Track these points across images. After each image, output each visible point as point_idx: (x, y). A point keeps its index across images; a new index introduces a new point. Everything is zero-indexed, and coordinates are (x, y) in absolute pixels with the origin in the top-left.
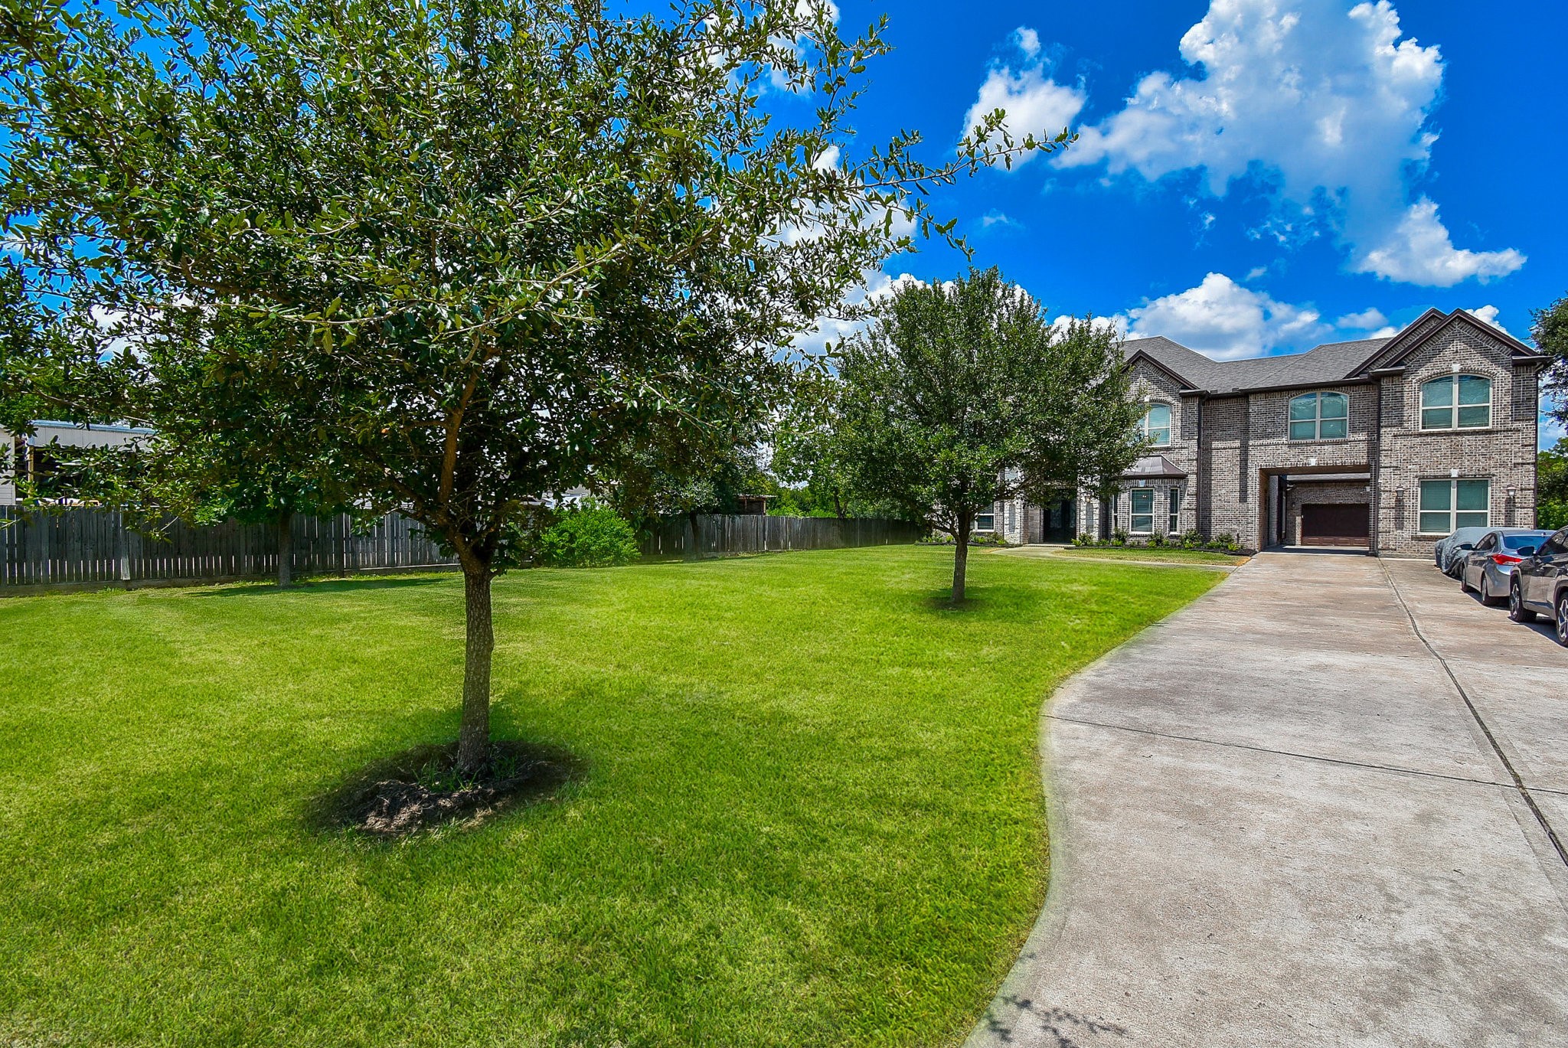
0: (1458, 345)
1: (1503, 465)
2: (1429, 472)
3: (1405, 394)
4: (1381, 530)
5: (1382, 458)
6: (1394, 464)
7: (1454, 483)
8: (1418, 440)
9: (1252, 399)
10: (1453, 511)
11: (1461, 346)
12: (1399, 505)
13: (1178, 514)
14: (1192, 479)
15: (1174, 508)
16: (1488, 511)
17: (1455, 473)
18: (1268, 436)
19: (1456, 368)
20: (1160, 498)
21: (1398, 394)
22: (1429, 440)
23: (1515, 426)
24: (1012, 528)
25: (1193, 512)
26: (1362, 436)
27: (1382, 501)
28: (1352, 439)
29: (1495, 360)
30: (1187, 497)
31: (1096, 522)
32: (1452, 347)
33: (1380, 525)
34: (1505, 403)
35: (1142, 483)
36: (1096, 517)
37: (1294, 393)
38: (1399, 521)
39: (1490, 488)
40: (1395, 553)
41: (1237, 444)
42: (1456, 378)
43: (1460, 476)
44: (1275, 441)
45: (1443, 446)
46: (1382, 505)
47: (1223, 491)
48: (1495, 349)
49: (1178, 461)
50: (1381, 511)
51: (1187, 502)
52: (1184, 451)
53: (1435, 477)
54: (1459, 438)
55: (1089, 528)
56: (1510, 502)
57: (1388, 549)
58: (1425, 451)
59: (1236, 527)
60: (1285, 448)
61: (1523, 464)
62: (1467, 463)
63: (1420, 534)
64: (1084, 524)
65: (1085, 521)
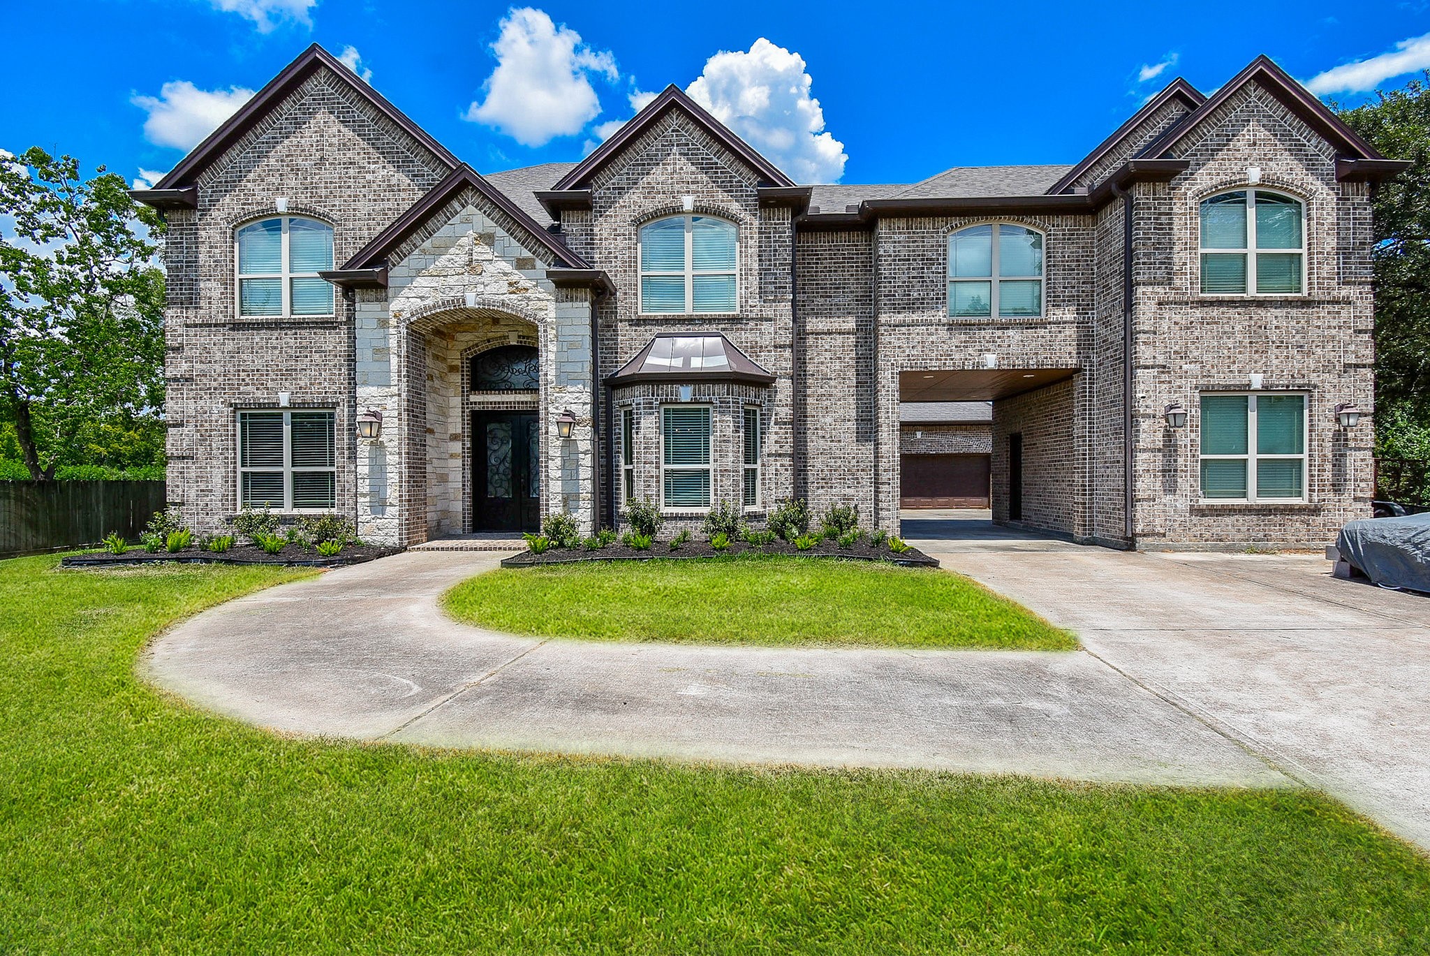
0: (1255, 131)
1: (1327, 368)
2: (1218, 380)
3: (1176, 220)
4: (1140, 495)
5: (1141, 348)
6: (1161, 360)
7: (1252, 400)
8: (1198, 313)
9: (883, 228)
10: (1253, 457)
11: (1263, 134)
12: (1169, 446)
13: (758, 466)
14: (784, 388)
15: (751, 453)
16: (1305, 456)
17: (1257, 381)
18: (911, 306)
19: (1254, 175)
20: (724, 426)
21: (1164, 219)
22: (1215, 312)
23: (1344, 293)
24: (379, 505)
26: (1069, 314)
27: (1142, 436)
28: (1052, 318)
29: (1311, 165)
30: (774, 428)
31: (585, 487)
32: (1246, 135)
33: (1139, 485)
34: (1328, 248)
35: (685, 393)
36: (586, 473)
37: (956, 221)
38: (1169, 473)
39: (1306, 412)
40: (1163, 541)
41: (851, 324)
42: (1251, 197)
43: (1266, 388)
44: (927, 316)
45: (1238, 328)
46: (1141, 445)
47: (829, 420)
48: (1313, 144)
49: (756, 348)
50: (1141, 457)
51: (774, 439)
52: (765, 326)
53: (1227, 388)
54: (1262, 312)
55: (569, 500)
56: (1340, 438)
57: (1153, 534)
58: (1208, 335)
59: (851, 491)
60: (943, 333)
61: (1357, 366)
62: (1275, 362)
63: (1204, 502)
64: (559, 490)
65: (560, 483)
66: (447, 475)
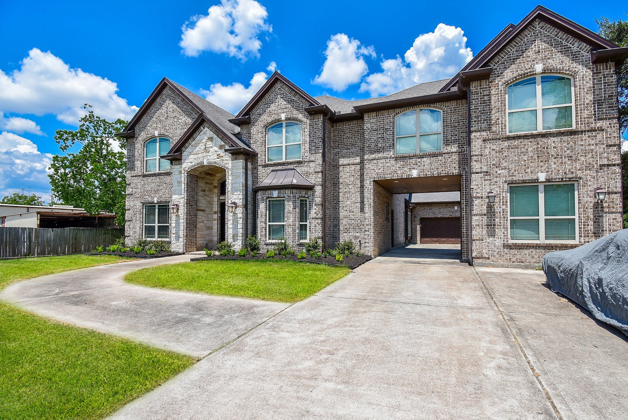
0: (540, 45)
1: (589, 167)
2: (518, 177)
3: (493, 98)
4: (474, 238)
5: (474, 163)
6: (485, 169)
7: (541, 187)
8: (506, 144)
9: (366, 117)
10: (542, 217)
11: (544, 46)
12: (490, 211)
13: (308, 223)
14: (318, 190)
15: (303, 216)
16: (576, 217)
17: (542, 177)
18: (378, 151)
19: (539, 68)
21: (486, 98)
22: (516, 142)
23: (598, 125)
24: (178, 238)
25: (319, 221)
26: (454, 148)
27: (475, 207)
28: (446, 151)
29: (575, 57)
30: (314, 207)
31: (240, 231)
32: (534, 47)
33: (474, 232)
34: (587, 101)
35: (275, 193)
36: (240, 226)
37: (398, 110)
38: (491, 228)
39: (576, 193)
40: (488, 261)
41: (358, 160)
42: (538, 79)
43: (548, 180)
44: (385, 154)
45: (530, 149)
46: (474, 212)
47: (349, 203)
48: (576, 46)
49: (308, 174)
50: (474, 218)
51: (315, 212)
52: (312, 164)
53: (524, 182)
54: (545, 140)
55: (235, 237)
56: (598, 206)
57: (482, 258)
58: (513, 156)
59: (358, 234)
60: (393, 162)
61: (609, 165)
62: (554, 166)
63: (511, 242)
64: (231, 233)
65: (232, 230)
66: (212, 227)
